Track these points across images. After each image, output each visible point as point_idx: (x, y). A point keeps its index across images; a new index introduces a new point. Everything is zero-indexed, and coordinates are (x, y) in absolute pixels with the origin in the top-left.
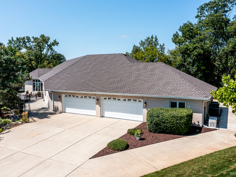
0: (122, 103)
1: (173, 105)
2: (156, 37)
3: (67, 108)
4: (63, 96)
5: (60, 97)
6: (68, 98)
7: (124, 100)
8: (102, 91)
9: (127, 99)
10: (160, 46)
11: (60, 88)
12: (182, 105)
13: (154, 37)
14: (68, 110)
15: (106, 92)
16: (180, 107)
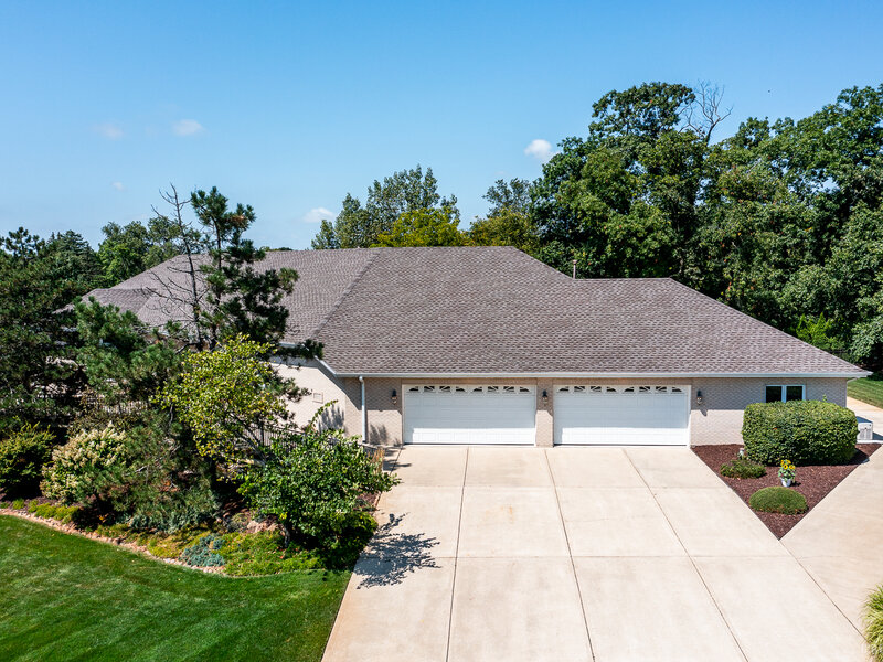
0: (620, 399)
1: (773, 395)
2: (430, 174)
3: (416, 430)
4: (405, 389)
5: (394, 394)
6: (422, 395)
7: (627, 390)
8: (564, 368)
9: (636, 388)
10: (443, 204)
11: (398, 365)
12: (795, 394)
13: (424, 173)
14: (419, 435)
15: (577, 369)
16: (789, 398)
